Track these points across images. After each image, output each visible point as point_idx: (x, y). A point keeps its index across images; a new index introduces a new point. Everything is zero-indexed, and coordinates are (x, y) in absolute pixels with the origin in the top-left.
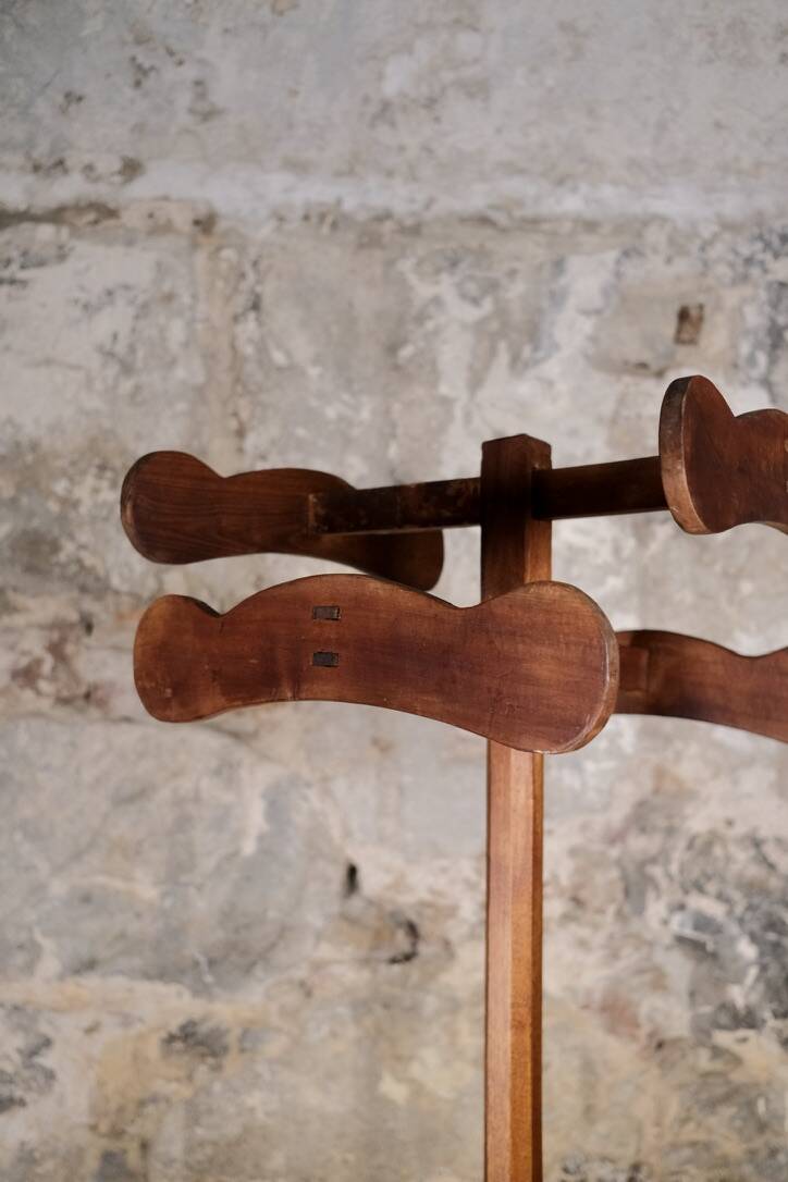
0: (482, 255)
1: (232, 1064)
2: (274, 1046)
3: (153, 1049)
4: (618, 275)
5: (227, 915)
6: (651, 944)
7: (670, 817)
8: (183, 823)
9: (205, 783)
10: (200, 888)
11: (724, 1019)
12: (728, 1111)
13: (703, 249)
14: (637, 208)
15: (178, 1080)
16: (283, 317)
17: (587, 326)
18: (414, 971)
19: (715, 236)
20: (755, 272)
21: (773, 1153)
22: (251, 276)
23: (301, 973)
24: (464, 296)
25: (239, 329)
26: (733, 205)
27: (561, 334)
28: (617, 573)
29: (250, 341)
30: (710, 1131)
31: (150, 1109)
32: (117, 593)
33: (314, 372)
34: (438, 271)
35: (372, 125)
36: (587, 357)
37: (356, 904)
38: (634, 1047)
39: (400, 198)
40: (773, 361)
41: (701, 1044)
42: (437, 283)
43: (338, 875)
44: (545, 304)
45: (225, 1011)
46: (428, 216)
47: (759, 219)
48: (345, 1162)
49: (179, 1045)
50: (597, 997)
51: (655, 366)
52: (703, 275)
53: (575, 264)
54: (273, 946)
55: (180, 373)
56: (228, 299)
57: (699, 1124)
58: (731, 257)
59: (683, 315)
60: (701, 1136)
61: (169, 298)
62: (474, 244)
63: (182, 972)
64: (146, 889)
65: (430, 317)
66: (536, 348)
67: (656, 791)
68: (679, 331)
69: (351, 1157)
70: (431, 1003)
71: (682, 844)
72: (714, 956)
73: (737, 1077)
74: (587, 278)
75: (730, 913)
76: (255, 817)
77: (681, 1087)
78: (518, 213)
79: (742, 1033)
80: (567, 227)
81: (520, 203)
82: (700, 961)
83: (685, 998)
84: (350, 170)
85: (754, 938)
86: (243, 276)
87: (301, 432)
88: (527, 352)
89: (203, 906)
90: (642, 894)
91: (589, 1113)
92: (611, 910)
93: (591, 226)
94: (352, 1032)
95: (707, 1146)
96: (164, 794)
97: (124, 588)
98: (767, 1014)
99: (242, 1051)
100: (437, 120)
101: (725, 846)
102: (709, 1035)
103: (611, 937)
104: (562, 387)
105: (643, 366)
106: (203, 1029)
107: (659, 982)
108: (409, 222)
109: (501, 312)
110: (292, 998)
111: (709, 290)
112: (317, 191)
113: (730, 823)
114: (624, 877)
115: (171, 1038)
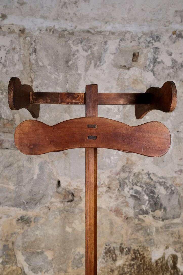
0: (88, 40)
1: (32, 225)
2: (42, 221)
3: (14, 222)
4: (119, 45)
5: (31, 192)
6: (125, 197)
7: (130, 169)
8: (20, 172)
9: (25, 163)
10: (24, 186)
11: (141, 212)
12: (141, 232)
13: (139, 39)
14: (124, 29)
15: (20, 229)
16: (42, 54)
17: (112, 57)
18: (73, 204)
19: (141, 36)
20: (150, 45)
21: (150, 240)
22: (34, 44)
23: (48, 205)
24: (84, 50)
25: (31, 57)
26: (146, 29)
27: (106, 59)
28: (118, 114)
29: (34, 59)
30: (137, 236)
31: (14, 235)
32: (3, 119)
33: (49, 67)
34: (78, 44)
35: (62, 8)
36: (112, 64)
37: (60, 189)
38: (121, 219)
39: (69, 26)
40: (154, 66)
41: (136, 218)
42: (78, 46)
43: (56, 183)
44: (103, 52)
45: (31, 213)
46: (75, 30)
47: (152, 32)
48: (58, 245)
49: (20, 221)
50: (113, 208)
51: (127, 67)
52: (139, 45)
53: (109, 42)
54: (42, 199)
55: (17, 67)
56: (28, 49)
57: (135, 235)
58: (145, 41)
59: (134, 55)
60: (136, 237)
61: (14, 49)
62: (86, 37)
63: (21, 205)
64: (12, 187)
65: (76, 55)
66: (100, 62)
67: (127, 164)
68: (133, 59)
69: (59, 244)
70: (77, 211)
71: (132, 175)
72: (139, 199)
73: (143, 224)
74: (112, 45)
75: (143, 190)
76: (37, 170)
77: (131, 227)
78: (96, 30)
79: (145, 215)
80: (108, 33)
81: (97, 28)
82: (136, 200)
83: (133, 208)
84: (57, 19)
85: (148, 195)
86: (32, 44)
87: (46, 81)
88: (98, 63)
89: (25, 190)
90: (124, 186)
91: (111, 233)
92: (117, 189)
93: (113, 33)
94: (59, 217)
95: (137, 239)
96: (16, 165)
97: (5, 118)
98: (150, 211)
99: (35, 222)
100: (77, 7)
101: (142, 175)
102: (138, 216)
103: (117, 195)
104: (106, 71)
105: (125, 66)
106: (26, 217)
107: (127, 205)
108: (71, 32)
109: (92, 54)
110: (46, 210)
111: (140, 49)
112: (49, 24)
113: (143, 170)
114: (120, 182)
115: (18, 220)
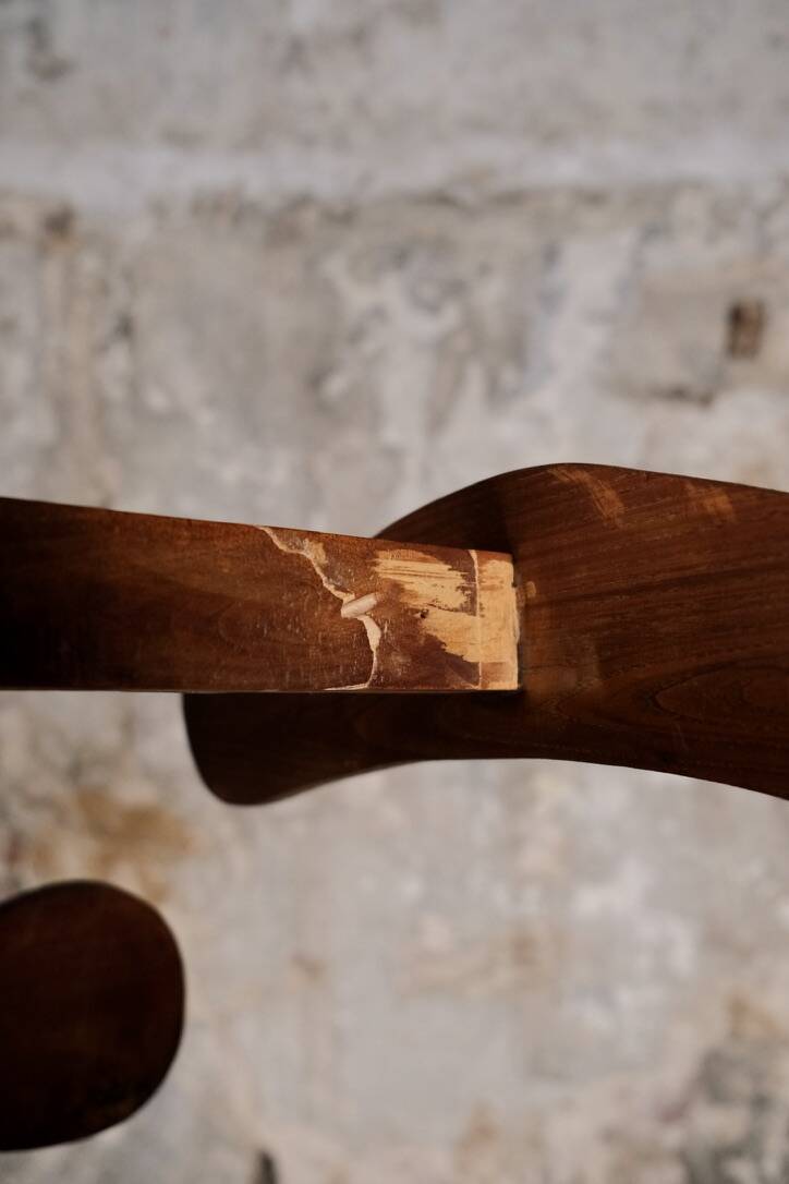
0: (442, 247)
4: (638, 264)
7: (757, 1077)
13: (760, 220)
16: (165, 344)
17: (595, 336)
22: (122, 291)
24: (417, 302)
25: (102, 365)
27: (558, 350)
29: (119, 379)
33: (205, 418)
34: (378, 270)
35: (281, 74)
39: (324, 174)
42: (378, 287)
43: (243, 1171)
44: (533, 308)
46: (365, 198)
51: (697, 391)
52: (762, 257)
53: (575, 250)
55: (21, 428)
59: (737, 316)
61: (5, 327)
62: (429, 232)
65: (369, 336)
66: (522, 371)
68: (732, 339)
74: (592, 270)
78: (489, 187)
81: (492, 172)
86: (109, 291)
88: (509, 376)
93: (594, 198)
100: (370, 62)
104: (562, 425)
105: (683, 391)
108: (338, 206)
109: (471, 324)
111: (772, 278)
112: (211, 172)
